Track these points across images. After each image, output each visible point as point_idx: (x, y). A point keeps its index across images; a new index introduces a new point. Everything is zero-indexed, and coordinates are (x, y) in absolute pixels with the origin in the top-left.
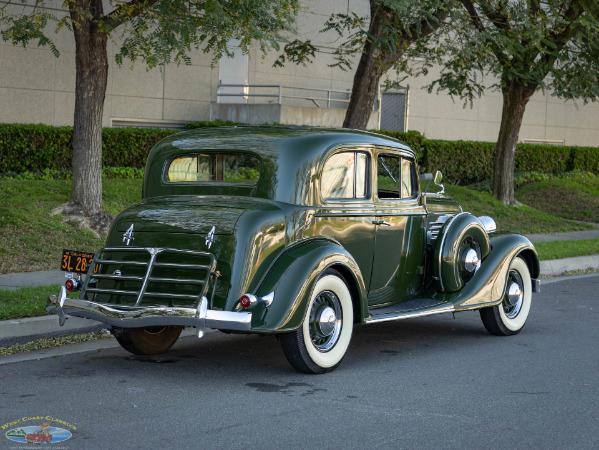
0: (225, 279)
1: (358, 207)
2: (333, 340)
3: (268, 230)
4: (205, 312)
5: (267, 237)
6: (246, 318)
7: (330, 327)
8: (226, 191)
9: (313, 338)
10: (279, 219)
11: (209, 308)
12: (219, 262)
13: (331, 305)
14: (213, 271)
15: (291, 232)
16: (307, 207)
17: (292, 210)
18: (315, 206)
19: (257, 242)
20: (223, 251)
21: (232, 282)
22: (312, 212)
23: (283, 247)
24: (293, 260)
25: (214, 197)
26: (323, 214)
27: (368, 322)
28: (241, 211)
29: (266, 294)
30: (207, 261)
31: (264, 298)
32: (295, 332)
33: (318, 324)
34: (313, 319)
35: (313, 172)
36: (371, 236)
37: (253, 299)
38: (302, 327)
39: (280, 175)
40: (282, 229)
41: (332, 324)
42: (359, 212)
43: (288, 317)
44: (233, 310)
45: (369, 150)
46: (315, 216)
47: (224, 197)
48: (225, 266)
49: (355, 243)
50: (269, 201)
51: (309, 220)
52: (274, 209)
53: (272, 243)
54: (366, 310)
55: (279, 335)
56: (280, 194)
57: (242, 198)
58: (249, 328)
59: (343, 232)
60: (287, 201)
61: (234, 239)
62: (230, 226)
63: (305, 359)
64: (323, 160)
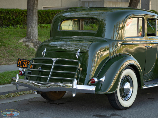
0: (84, 71)
1: (138, 41)
2: (129, 96)
3: (102, 50)
4: (76, 86)
5: (102, 53)
6: (93, 88)
7: (128, 90)
8: (84, 34)
9: (121, 95)
10: (107, 46)
11: (77, 84)
12: (81, 64)
13: (128, 81)
14: (79, 68)
15: (112, 51)
16: (118, 41)
17: (112, 42)
18: (121, 41)
19: (98, 54)
20: (83, 58)
21: (87, 72)
22: (120, 42)
23: (108, 57)
24: (113, 63)
25: (80, 37)
26: (124, 44)
27: (144, 88)
28: (90, 43)
29: (101, 77)
30: (76, 64)
31: (101, 79)
32: (114, 93)
33: (123, 89)
34: (121, 87)
35: (121, 26)
36: (144, 51)
37: (96, 80)
38: (117, 91)
39: (107, 27)
40: (108, 49)
41: (129, 89)
42: (139, 42)
43: (110, 89)
44: (88, 84)
45: (143, 17)
46: (122, 44)
47: (84, 37)
48: (84, 66)
49: (138, 54)
50: (102, 38)
51: (119, 45)
52: (104, 42)
53: (104, 55)
54: (143, 83)
55: (106, 94)
56: (107, 35)
57: (91, 37)
58: (94, 93)
59: (133, 49)
60: (110, 38)
61: (88, 54)
62: (86, 49)
63: (118, 104)
64: (124, 21)
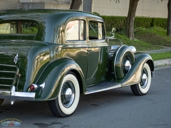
0: (23, 77)
1: (80, 44)
2: (71, 103)
3: (42, 55)
4: (14, 93)
5: (42, 57)
6: (33, 95)
7: (70, 97)
8: (23, 38)
9: (62, 102)
10: (47, 50)
11: (16, 91)
12: (20, 69)
13: (70, 87)
14: (17, 74)
15: (52, 55)
16: (58, 45)
17: (52, 46)
18: (62, 44)
19: (37, 59)
20: (22, 64)
21: (26, 78)
22: (61, 46)
23: (49, 62)
24: (53, 68)
25: (19, 40)
26: (65, 47)
27: (86, 94)
28: (29, 47)
29: (41, 83)
30: (15, 69)
31: (41, 86)
32: (55, 100)
33: (64, 95)
34: (62, 93)
35: (61, 29)
36: (86, 55)
37: (36, 86)
38: (58, 98)
39: (47, 30)
40: (48, 54)
41: (71, 95)
42: (80, 46)
43: (50, 95)
44: (27, 91)
45: (85, 19)
46: (62, 48)
47: (23, 41)
48: (23, 71)
49: (80, 59)
50: (42, 42)
51: (60, 49)
52: (44, 46)
53: (44, 59)
54: (85, 89)
55: (47, 102)
56: (47, 39)
57: (30, 41)
58: (34, 100)
59: (74, 53)
60: (50, 42)
61: (27, 59)
62: (25, 53)
63: (59, 111)
64: (65, 24)
